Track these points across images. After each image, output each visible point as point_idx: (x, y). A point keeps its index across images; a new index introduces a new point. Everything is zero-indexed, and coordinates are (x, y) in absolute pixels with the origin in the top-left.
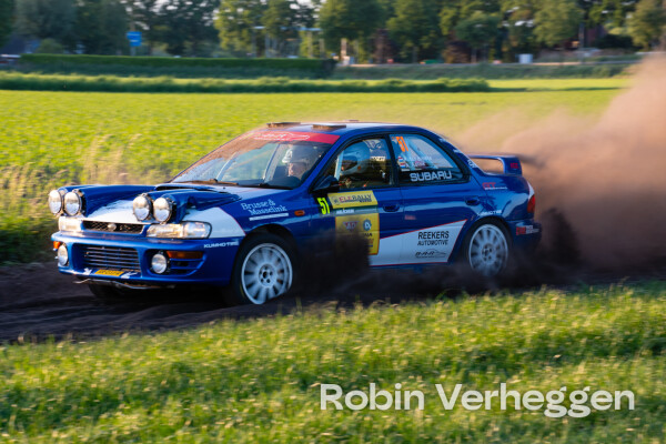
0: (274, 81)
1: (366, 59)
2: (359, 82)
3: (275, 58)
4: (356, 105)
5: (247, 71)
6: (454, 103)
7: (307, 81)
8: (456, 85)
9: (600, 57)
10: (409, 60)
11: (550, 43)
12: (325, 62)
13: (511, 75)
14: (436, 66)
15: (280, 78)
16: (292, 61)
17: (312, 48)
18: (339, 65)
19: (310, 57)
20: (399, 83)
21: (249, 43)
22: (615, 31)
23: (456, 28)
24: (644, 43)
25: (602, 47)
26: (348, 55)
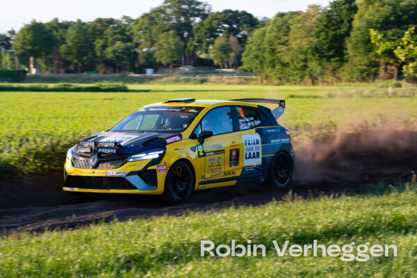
1: (47, 69)
2: (43, 85)
4: (41, 100)
6: (105, 99)
7: (5, 84)
8: (106, 87)
9: (194, 71)
10: (75, 71)
11: (164, 62)
12: (19, 72)
13: (141, 81)
14: (93, 75)
17: (10, 63)
18: (28, 74)
19: (9, 69)
20: (70, 86)
22: (203, 56)
23: (105, 52)
24: (220, 64)
25: (195, 65)
26: (34, 67)
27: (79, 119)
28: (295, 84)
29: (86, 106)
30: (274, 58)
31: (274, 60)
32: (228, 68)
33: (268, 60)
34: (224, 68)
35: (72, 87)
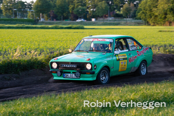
0: (21, 25)
1: (48, 19)
2: (47, 26)
3: (20, 19)
4: (46, 33)
5: (12, 22)
6: (75, 32)
7: (30, 25)
8: (75, 27)
9: (114, 20)
10: (60, 20)
11: (100, 16)
12: (35, 20)
14: (68, 21)
15: (22, 25)
17: (31, 16)
18: (40, 21)
19: (31, 19)
20: (58, 26)
21: (12, 14)
22: (118, 12)
23: (74, 11)
24: (126, 16)
25: (114, 17)
26: (42, 18)
27: (65, 41)
28: (161, 25)
29: (67, 35)
30: (151, 13)
31: (151, 14)
32: (130, 18)
33: (148, 14)
34: (128, 18)
35: (59, 27)
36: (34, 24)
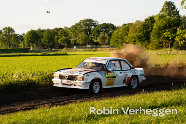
1: (37, 48)
2: (36, 54)
5: (7, 51)
6: (60, 58)
7: (23, 54)
8: (59, 54)
12: (27, 49)
13: (72, 51)
14: (54, 49)
15: (16, 53)
16: (18, 49)
18: (30, 50)
19: (23, 48)
20: (46, 53)
21: (7, 45)
22: (95, 41)
23: (58, 41)
24: (102, 44)
25: (92, 44)
26: (32, 47)
30: (122, 41)
36: (25, 53)
